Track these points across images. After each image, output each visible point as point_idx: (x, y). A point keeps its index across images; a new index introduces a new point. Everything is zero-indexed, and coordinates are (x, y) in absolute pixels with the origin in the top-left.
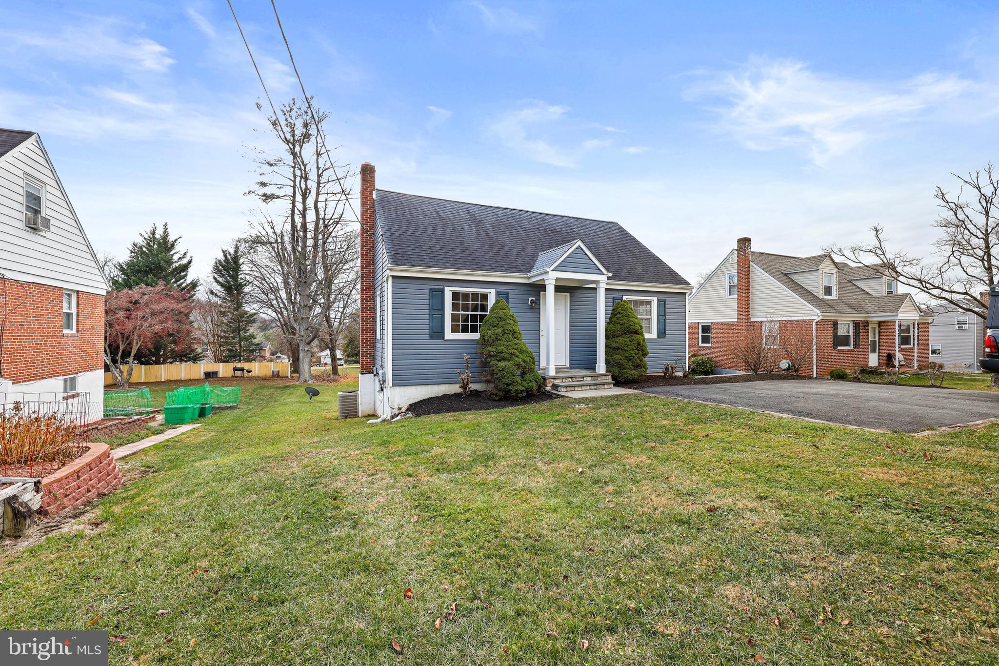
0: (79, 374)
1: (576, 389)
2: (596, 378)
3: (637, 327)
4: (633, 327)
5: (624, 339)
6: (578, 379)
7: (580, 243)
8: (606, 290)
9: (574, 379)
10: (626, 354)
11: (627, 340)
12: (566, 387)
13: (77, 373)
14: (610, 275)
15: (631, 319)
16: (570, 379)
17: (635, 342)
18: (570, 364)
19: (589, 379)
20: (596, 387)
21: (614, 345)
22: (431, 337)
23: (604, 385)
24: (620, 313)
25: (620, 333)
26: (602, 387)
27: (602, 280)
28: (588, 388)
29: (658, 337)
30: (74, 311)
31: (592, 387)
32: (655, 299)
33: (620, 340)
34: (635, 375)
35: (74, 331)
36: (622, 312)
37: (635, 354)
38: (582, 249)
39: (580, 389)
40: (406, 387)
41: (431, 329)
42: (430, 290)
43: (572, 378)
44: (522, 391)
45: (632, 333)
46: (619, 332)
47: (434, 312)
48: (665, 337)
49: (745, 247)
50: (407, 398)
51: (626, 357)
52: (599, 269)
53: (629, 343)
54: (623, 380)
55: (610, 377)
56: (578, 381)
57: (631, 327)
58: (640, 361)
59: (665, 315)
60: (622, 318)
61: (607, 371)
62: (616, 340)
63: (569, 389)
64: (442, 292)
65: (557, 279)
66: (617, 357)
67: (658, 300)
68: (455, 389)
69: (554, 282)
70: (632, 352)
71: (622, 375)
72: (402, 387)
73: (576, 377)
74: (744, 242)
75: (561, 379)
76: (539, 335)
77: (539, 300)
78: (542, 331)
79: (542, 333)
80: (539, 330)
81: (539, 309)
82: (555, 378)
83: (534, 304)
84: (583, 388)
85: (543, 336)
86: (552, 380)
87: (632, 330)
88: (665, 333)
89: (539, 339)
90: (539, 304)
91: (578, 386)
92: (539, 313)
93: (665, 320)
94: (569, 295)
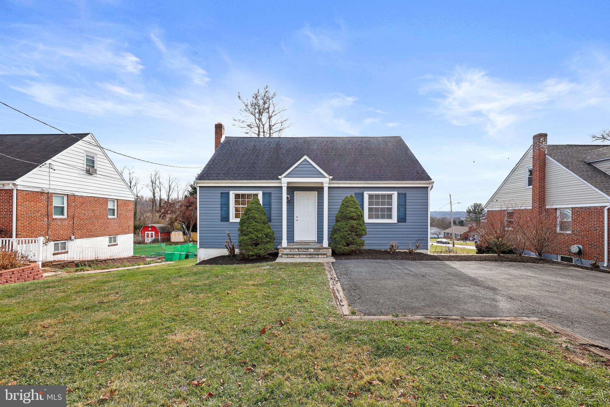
0: (118, 236)
1: (295, 256)
2: (318, 250)
5: (342, 223)
6: (303, 250)
7: (305, 157)
8: (329, 188)
9: (300, 250)
10: (341, 234)
11: (344, 223)
12: (287, 255)
13: (117, 235)
14: (331, 177)
16: (297, 250)
18: (318, 240)
19: (312, 250)
20: (311, 256)
21: (335, 227)
22: (222, 221)
23: (318, 255)
26: (317, 256)
27: (326, 181)
29: (398, 221)
30: (116, 208)
31: (308, 256)
32: (396, 194)
35: (116, 217)
37: (349, 234)
38: (307, 161)
39: (298, 256)
40: (207, 249)
41: (222, 216)
42: (222, 193)
43: (298, 249)
44: (252, 256)
45: (349, 219)
46: (339, 218)
47: (223, 206)
48: (405, 222)
49: (540, 142)
50: (208, 255)
52: (322, 174)
53: (345, 226)
54: (338, 253)
55: (330, 250)
56: (303, 251)
57: (348, 215)
58: (353, 239)
59: (405, 205)
61: (329, 246)
64: (228, 194)
65: (288, 183)
67: (398, 194)
68: (225, 252)
69: (286, 185)
70: (345, 233)
71: (337, 249)
72: (205, 249)
74: (541, 138)
75: (290, 250)
76: (294, 220)
77: (294, 197)
78: (297, 217)
79: (297, 219)
80: (294, 217)
81: (294, 203)
82: (285, 249)
83: (289, 199)
84: (301, 256)
85: (297, 220)
86: (283, 250)
87: (349, 217)
88: (405, 218)
89: (294, 223)
90: (294, 200)
91: (297, 255)
92: (294, 205)
93: (405, 209)
94: (316, 192)
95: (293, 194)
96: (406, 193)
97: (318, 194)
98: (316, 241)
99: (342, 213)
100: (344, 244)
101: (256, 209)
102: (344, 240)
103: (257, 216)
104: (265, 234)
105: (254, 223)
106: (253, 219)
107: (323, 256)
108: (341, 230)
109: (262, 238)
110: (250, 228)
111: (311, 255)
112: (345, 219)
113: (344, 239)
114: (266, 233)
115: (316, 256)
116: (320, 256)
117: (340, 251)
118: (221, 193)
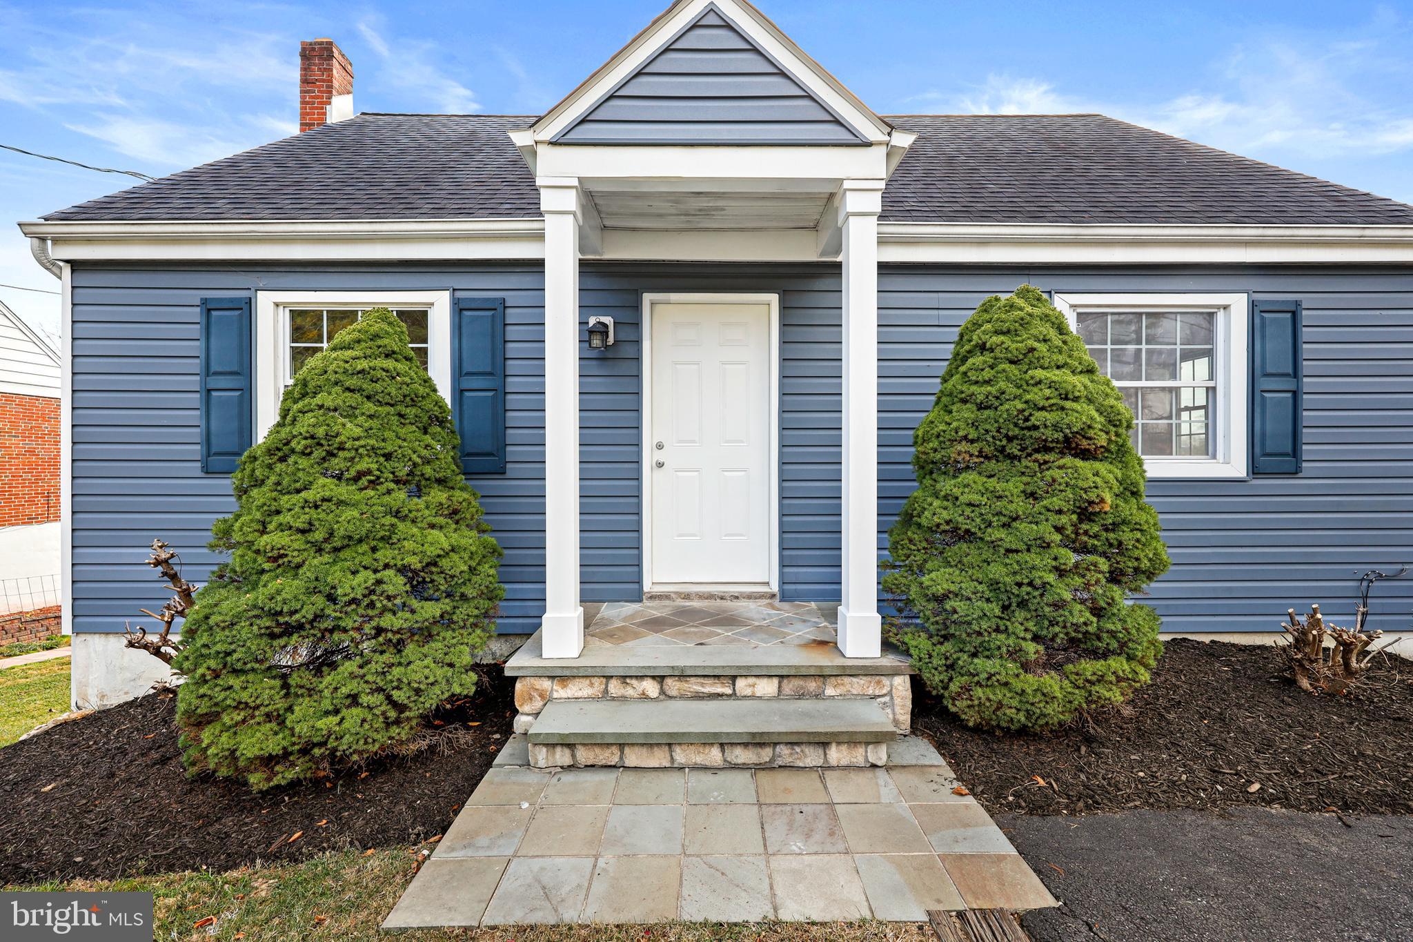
1: (633, 758)
2: (812, 685)
3: (1083, 414)
4: (1051, 417)
5: (992, 483)
6: (695, 686)
9: (672, 685)
10: (997, 571)
11: (1014, 486)
12: (571, 746)
15: (1039, 374)
16: (651, 688)
17: (1056, 502)
18: (783, 582)
20: (766, 754)
21: (936, 513)
22: (208, 471)
23: (822, 744)
24: (983, 348)
25: (974, 449)
27: (862, 172)
28: (714, 756)
29: (1255, 469)
31: (742, 754)
32: (1239, 304)
33: (970, 486)
34: (1048, 698)
36: (997, 339)
37: (1061, 572)
39: (659, 758)
41: (205, 441)
42: (208, 308)
43: (660, 679)
45: (1048, 450)
46: (963, 447)
47: (214, 382)
48: (1295, 472)
51: (994, 585)
53: (1019, 506)
54: (972, 719)
55: (902, 686)
56: (696, 697)
57: (1038, 417)
58: (1097, 612)
59: (1296, 373)
60: (987, 374)
61: (887, 646)
62: (947, 485)
63: (583, 756)
64: (246, 309)
66: (939, 579)
67: (1253, 305)
70: (1033, 558)
71: (966, 689)
72: (112, 638)
73: (682, 676)
75: (598, 684)
76: (638, 462)
77: (637, 325)
78: (660, 446)
79: (659, 456)
80: (638, 445)
81: (638, 359)
82: (562, 676)
83: (611, 340)
84: (681, 756)
85: (660, 465)
86: (546, 684)
87: (1049, 434)
88: (1295, 452)
89: (638, 479)
90: (638, 342)
91: (649, 742)
92: (638, 376)
93: (1295, 394)
94: (774, 298)
95: (637, 307)
96: (1298, 303)
97: (784, 308)
98: (775, 587)
99: (981, 407)
100: (1031, 648)
101: (353, 382)
102: (1020, 615)
103: (351, 429)
104: (403, 570)
105: (323, 487)
106: (318, 453)
107: (858, 756)
108: (997, 534)
109: (372, 605)
110: (281, 527)
111: (761, 745)
112: (1014, 449)
113: (1023, 604)
114: (414, 562)
115: (808, 750)
116: (836, 755)
117: (1000, 705)
118: (205, 301)
